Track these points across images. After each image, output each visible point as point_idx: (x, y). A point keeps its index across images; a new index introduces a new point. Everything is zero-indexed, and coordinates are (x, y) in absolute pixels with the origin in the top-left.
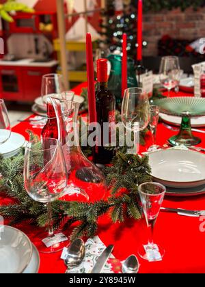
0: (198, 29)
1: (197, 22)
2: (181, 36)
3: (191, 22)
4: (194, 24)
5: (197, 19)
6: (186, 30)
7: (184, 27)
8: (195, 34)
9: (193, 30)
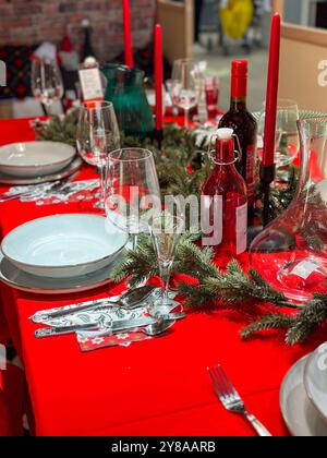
0: (37, 28)
1: (34, 17)
2: (13, 40)
3: (25, 18)
4: (30, 19)
5: (34, 12)
6: (19, 30)
7: (16, 26)
8: (34, 35)
9: (29, 30)
